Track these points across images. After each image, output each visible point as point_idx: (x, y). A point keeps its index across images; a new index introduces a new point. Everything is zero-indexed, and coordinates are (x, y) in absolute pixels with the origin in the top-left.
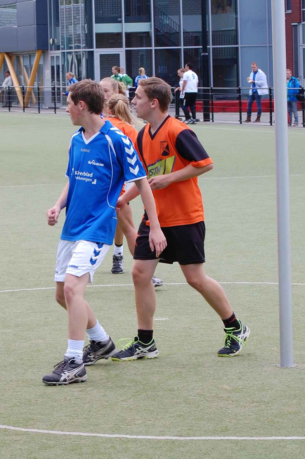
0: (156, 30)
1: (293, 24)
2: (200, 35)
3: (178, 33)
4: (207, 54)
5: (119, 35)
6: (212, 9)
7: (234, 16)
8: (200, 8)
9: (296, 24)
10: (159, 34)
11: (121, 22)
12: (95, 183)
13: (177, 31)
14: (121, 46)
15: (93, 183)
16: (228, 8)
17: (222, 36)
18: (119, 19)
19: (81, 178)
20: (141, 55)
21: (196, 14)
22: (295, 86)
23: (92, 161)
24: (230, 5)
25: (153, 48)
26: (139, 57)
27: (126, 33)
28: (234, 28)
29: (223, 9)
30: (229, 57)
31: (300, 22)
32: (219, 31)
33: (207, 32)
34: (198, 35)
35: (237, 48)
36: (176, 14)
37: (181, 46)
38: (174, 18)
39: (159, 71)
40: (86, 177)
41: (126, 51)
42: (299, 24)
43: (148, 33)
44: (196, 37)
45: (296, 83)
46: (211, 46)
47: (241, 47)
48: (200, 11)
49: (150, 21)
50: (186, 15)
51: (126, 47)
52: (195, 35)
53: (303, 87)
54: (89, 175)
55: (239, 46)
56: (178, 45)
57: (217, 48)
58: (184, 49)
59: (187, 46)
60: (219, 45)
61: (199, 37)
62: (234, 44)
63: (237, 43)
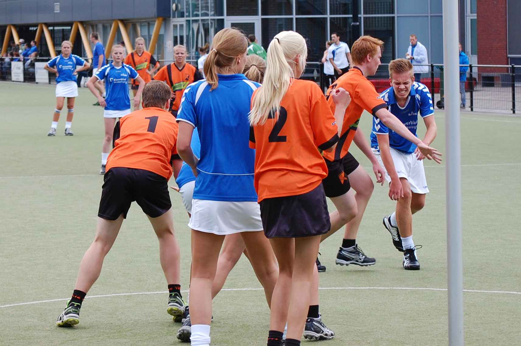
2: (349, 2)
4: (357, 24)
14: (255, 13)
17: (375, 3)
20: (280, 25)
25: (294, 16)
26: (277, 26)
30: (383, 28)
34: (347, 2)
35: (393, 18)
41: (263, 20)
44: (345, 4)
46: (362, 16)
47: (398, 17)
51: (262, 14)
52: (344, 2)
55: (396, 15)
56: (324, 13)
57: (369, 17)
58: (331, 18)
59: (334, 14)
60: (372, 14)
61: (348, 4)
62: (390, 13)
63: (393, 12)
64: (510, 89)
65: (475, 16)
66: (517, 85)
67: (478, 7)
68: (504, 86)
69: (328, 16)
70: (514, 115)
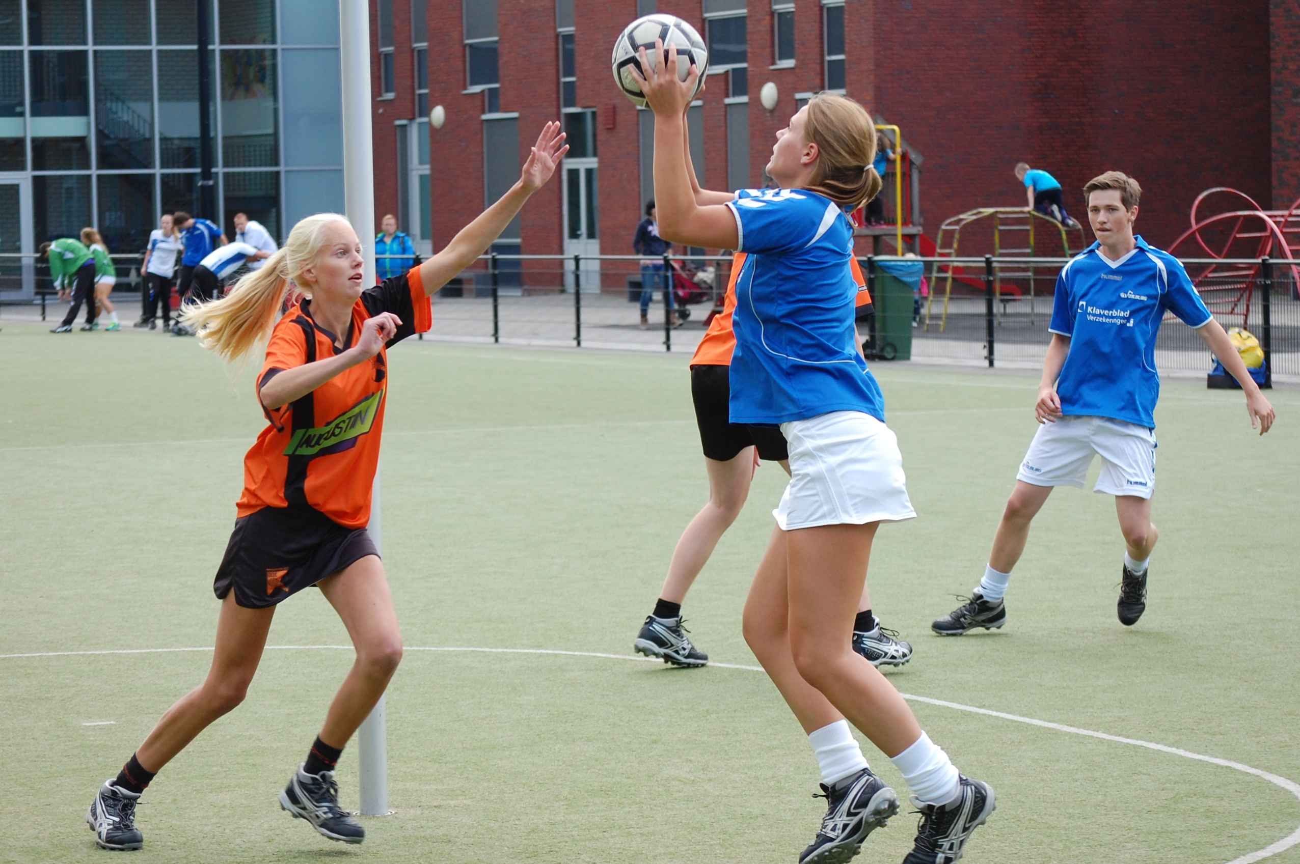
0: (100, 134)
1: (398, 122)
2: (197, 145)
3: (150, 140)
4: (211, 183)
5: (19, 143)
6: (223, 89)
7: (270, 104)
8: (197, 87)
9: (403, 122)
10: (107, 142)
11: (22, 114)
12: (1131, 325)
13: (147, 136)
14: (21, 167)
15: (1128, 325)
16: (257, 87)
17: (244, 146)
18: (18, 109)
19: (1107, 320)
20: (68, 189)
21: (189, 100)
22: (404, 250)
23: (1127, 293)
24: (262, 80)
25: (94, 172)
26: (63, 191)
27: (34, 140)
28: (270, 131)
29: (248, 89)
30: (260, 193)
31: (412, 119)
32: (239, 137)
33: (212, 138)
34: (192, 144)
35: (277, 174)
36: (146, 100)
37: (153, 167)
38: (140, 107)
39: (107, 223)
40: (1116, 317)
41: (36, 179)
42: (410, 124)
43: (81, 141)
44: (189, 150)
45: (406, 245)
46: (219, 170)
47: (287, 172)
48: (196, 92)
49: (84, 112)
50: (168, 100)
51: (36, 167)
52: (186, 144)
53: (418, 254)
54: (1122, 314)
55: (282, 168)
56: (149, 164)
57: (234, 173)
58: (164, 176)
59: (168, 167)
60: (239, 166)
61: (193, 148)
62: (271, 165)
63: (276, 163)
64: (490, 301)
65: (426, 170)
66: (504, 294)
67: (433, 152)
68: (480, 294)
69: (158, 171)
70: (497, 346)
